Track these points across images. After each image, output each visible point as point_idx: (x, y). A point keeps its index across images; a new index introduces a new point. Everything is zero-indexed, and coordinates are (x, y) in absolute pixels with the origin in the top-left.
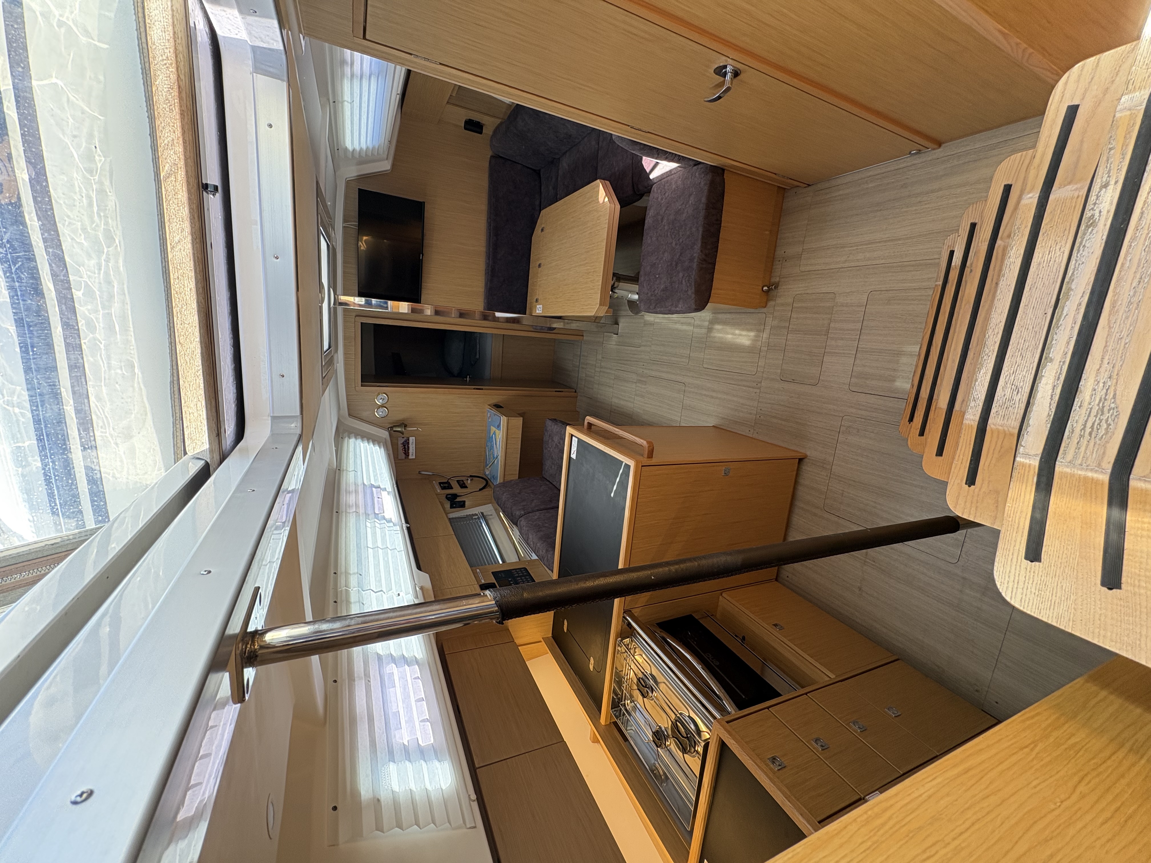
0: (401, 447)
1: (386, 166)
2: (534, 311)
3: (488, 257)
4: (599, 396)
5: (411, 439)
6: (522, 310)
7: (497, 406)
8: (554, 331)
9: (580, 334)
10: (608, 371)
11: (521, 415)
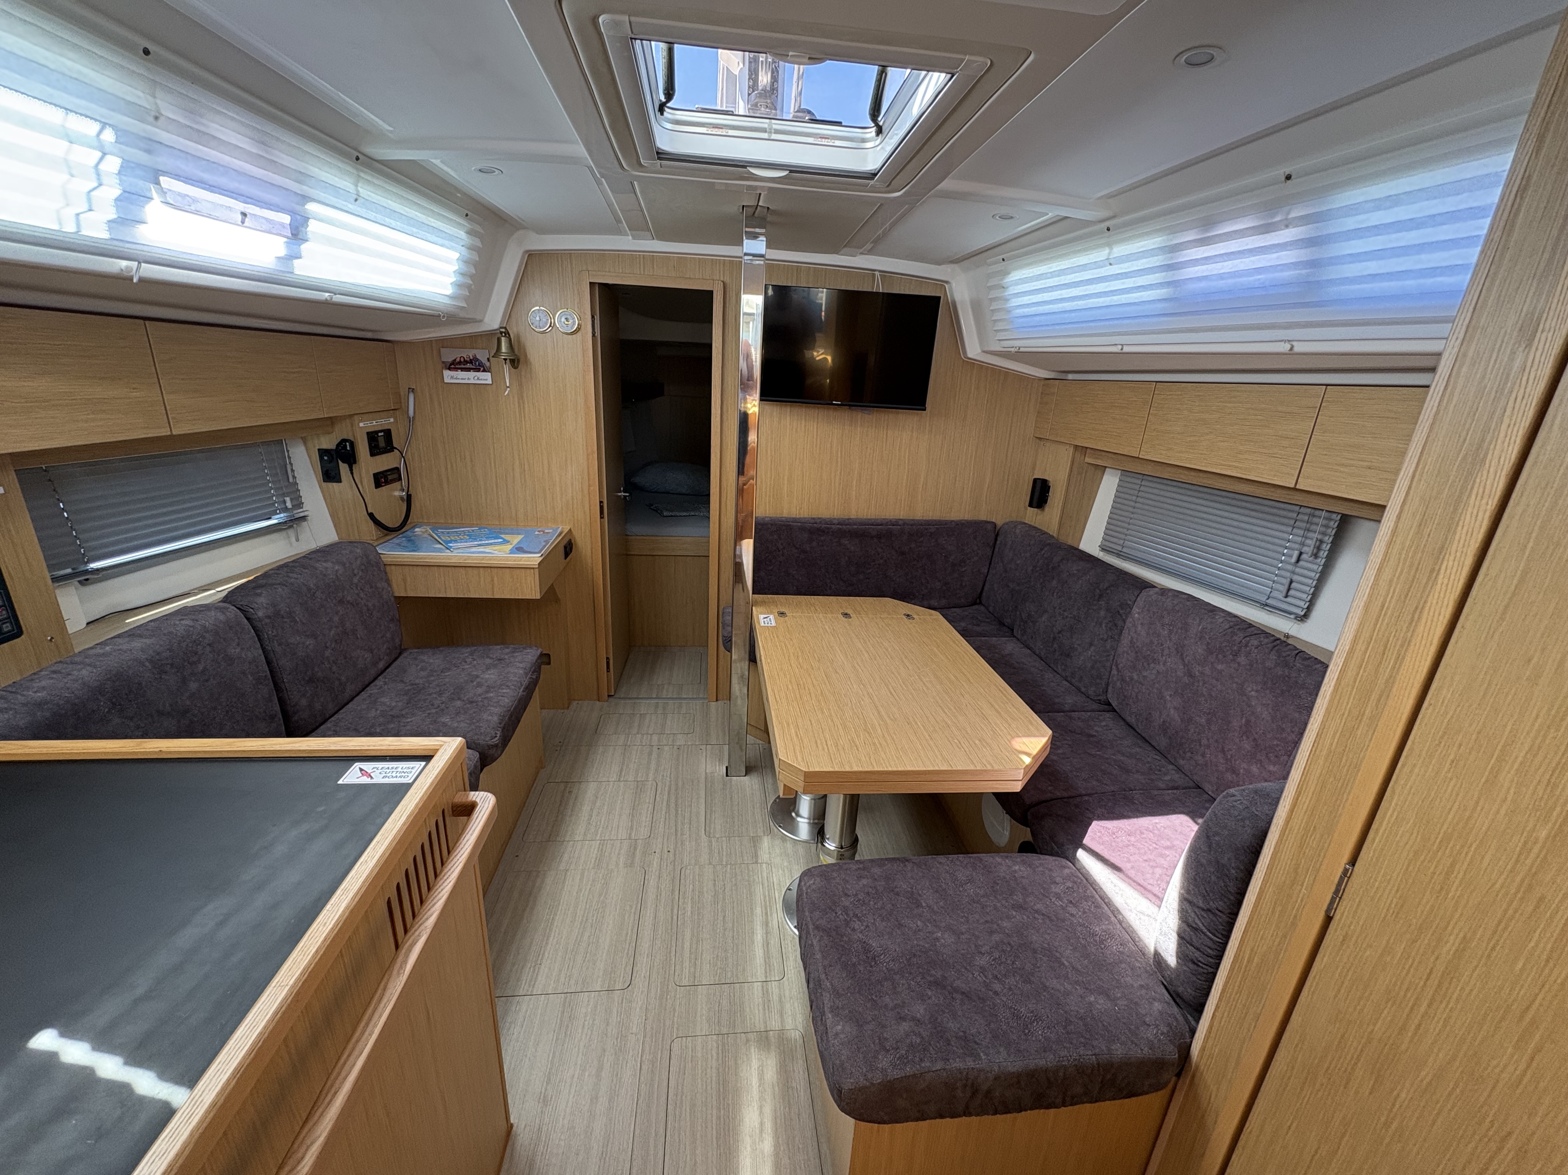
0: (468, 354)
1: (973, 350)
2: (760, 609)
3: (842, 522)
4: (601, 749)
5: (488, 376)
6: (759, 588)
7: (568, 548)
8: (722, 648)
9: (722, 693)
10: (653, 766)
11: (550, 596)
